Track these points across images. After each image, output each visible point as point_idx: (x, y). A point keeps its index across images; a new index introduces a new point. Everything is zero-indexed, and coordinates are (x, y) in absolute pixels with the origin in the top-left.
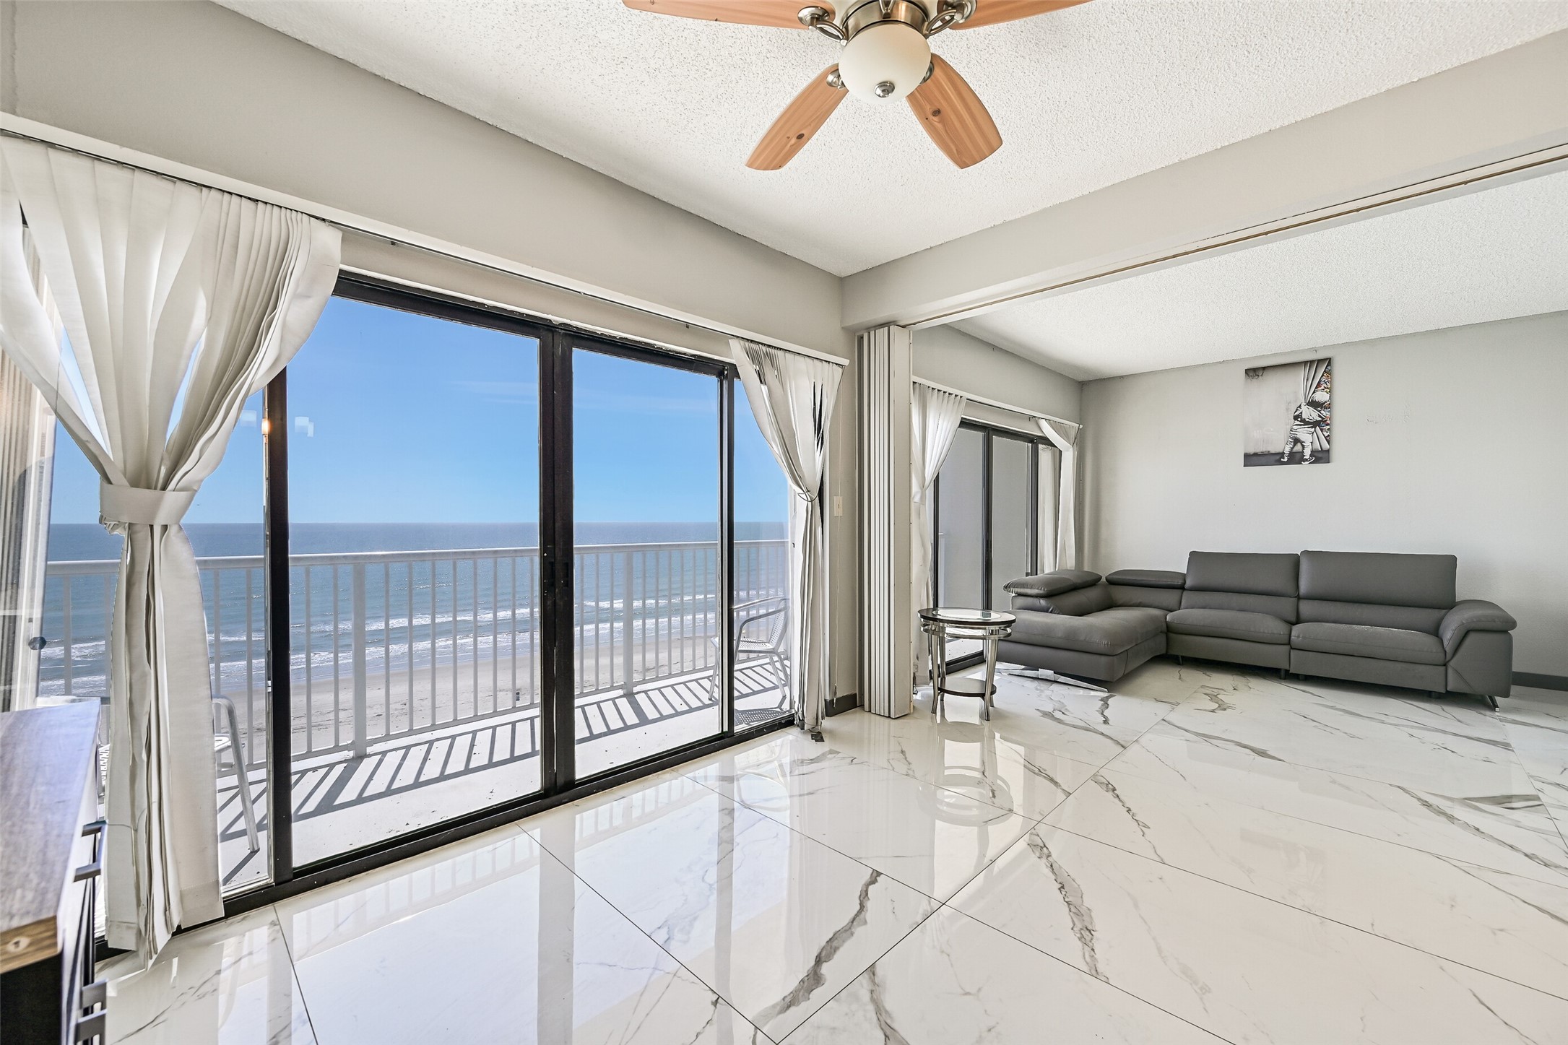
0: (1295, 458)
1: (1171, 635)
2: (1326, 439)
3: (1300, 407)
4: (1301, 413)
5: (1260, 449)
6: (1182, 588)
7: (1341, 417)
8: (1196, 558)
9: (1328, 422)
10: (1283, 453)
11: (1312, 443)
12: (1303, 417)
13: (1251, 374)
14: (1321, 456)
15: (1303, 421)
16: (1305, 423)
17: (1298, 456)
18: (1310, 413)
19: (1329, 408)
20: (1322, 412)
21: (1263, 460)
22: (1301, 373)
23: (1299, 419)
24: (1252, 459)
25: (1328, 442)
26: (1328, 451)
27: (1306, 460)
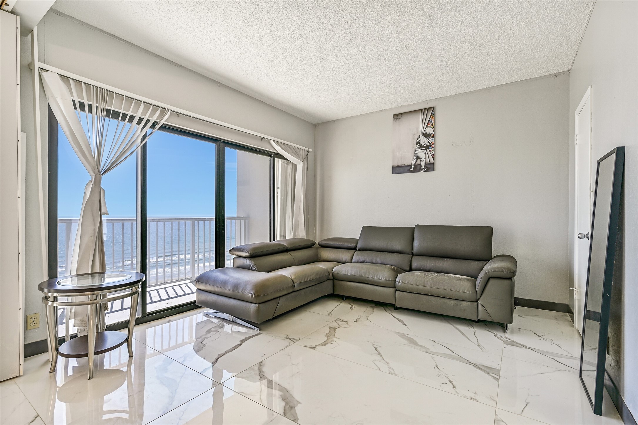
0: (417, 169)
1: (336, 281)
2: (432, 156)
3: (419, 137)
4: (420, 140)
5: (400, 163)
6: (355, 249)
7: (440, 142)
8: (366, 230)
9: (433, 146)
10: (411, 165)
11: (425, 159)
12: (421, 143)
13: (396, 117)
14: (430, 167)
15: (421, 145)
16: (422, 147)
17: (419, 167)
18: (424, 141)
19: (434, 137)
20: (430, 140)
21: (402, 169)
22: (420, 116)
23: (419, 145)
24: (397, 169)
25: (433, 158)
26: (433, 164)
27: (423, 169)
